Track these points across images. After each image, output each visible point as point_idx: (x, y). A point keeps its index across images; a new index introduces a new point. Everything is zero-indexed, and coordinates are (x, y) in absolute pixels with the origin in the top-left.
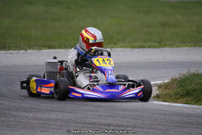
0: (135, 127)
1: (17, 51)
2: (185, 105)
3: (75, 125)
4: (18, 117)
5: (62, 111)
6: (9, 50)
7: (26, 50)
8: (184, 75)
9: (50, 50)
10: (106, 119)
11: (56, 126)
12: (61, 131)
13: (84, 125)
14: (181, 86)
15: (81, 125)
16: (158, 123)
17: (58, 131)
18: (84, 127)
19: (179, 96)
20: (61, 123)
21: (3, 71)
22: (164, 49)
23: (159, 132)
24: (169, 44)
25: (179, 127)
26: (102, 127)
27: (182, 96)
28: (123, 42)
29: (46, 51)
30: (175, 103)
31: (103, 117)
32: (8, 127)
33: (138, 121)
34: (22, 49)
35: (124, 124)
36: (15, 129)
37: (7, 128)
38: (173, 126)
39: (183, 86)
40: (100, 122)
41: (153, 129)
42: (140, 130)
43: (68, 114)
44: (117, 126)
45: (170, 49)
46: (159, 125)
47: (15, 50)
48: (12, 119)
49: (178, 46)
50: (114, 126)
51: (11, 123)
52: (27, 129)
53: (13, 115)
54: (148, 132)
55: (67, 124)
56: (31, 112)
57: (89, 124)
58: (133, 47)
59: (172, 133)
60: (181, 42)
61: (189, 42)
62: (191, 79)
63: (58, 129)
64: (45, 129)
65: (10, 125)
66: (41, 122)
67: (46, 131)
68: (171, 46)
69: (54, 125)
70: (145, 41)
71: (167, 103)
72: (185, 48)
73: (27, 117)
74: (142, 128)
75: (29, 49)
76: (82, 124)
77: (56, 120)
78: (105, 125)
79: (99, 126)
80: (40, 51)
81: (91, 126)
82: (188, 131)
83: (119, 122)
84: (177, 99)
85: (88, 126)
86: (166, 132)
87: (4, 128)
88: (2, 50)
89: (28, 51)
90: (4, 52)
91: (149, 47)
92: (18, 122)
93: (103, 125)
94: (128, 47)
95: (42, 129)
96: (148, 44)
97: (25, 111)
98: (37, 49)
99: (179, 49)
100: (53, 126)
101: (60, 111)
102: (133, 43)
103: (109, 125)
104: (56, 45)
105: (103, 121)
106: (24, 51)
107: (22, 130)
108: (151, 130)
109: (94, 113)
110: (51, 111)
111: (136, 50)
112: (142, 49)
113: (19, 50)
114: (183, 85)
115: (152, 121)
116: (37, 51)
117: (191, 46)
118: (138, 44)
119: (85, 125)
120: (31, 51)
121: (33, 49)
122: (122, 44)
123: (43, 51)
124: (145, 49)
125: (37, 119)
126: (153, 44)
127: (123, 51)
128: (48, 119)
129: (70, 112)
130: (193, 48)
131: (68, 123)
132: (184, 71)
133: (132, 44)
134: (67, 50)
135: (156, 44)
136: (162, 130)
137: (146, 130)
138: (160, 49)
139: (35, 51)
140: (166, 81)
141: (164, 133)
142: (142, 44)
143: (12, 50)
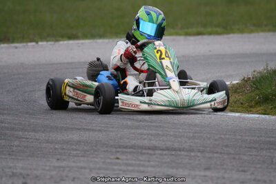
0: (192, 151)
1: (25, 44)
2: (263, 116)
3: (106, 149)
4: (24, 140)
5: (87, 130)
6: (13, 42)
7: (37, 43)
8: (260, 72)
9: (71, 42)
10: (151, 140)
11: (78, 152)
12: (86, 159)
13: (118, 150)
14: (257, 88)
15: (114, 150)
16: (225, 144)
17: (82, 159)
18: (118, 152)
19: (253, 103)
20: (85, 148)
21: (5, 73)
22: (231, 35)
23: (226, 157)
24: (238, 29)
25: (255, 148)
26: (144, 151)
27: (258, 103)
28: (173, 28)
29: (65, 42)
30: (248, 113)
31: (146, 137)
32: (9, 154)
33: (196, 141)
34: (31, 41)
35: (176, 145)
36: (20, 158)
37: (7, 156)
38: (246, 147)
39: (258, 89)
40: (141, 145)
41: (217, 153)
42: (199, 154)
43: (96, 133)
44: (165, 150)
45: (240, 35)
46: (227, 146)
47: (21, 42)
48: (16, 143)
49: (251, 32)
50: (162, 150)
51: (15, 148)
52: (37, 157)
53: (17, 137)
54: (210, 158)
55: (94, 148)
56: (43, 132)
57: (126, 147)
58: (187, 34)
59: (245, 158)
60: (254, 25)
61: (266, 26)
62: (270, 79)
63: (82, 156)
64: (64, 157)
65: (13, 151)
66: (57, 147)
67: (64, 160)
68: (241, 31)
69: (76, 150)
70: (205, 26)
71: (237, 114)
72: (261, 34)
73: (36, 139)
74: (202, 152)
75: (42, 41)
76: (116, 148)
77: (78, 142)
78: (149, 149)
79: (140, 151)
80: (57, 43)
81: (128, 150)
82: (268, 154)
83: (169, 144)
84: (251, 107)
85: (124, 150)
86: (237, 157)
87: (4, 157)
88: (4, 43)
89: (40, 43)
90: (5, 45)
91: (210, 34)
92: (25, 147)
93: (146, 149)
94: (180, 35)
95: (59, 157)
96: (209, 30)
97: (34, 131)
98: (52, 41)
99: (252, 35)
100: (75, 152)
101: (84, 129)
102: (187, 28)
103: (155, 148)
104: (80, 34)
105: (146, 143)
106: (34, 43)
107: (29, 158)
108: (215, 155)
109: (133, 131)
110: (72, 129)
111: (192, 38)
112: (200, 37)
113: (27, 42)
114: (259, 87)
115: (216, 140)
116: (52, 43)
117: (269, 31)
118: (194, 30)
119: (120, 150)
120: (44, 43)
121: (47, 41)
122: (172, 31)
123: (61, 42)
124: (205, 37)
125: (52, 142)
126: (215, 29)
127: (174, 40)
128: (67, 142)
129: (100, 131)
130: (271, 33)
131: (96, 146)
132: (260, 68)
133: (186, 30)
134: (95, 40)
135: (219, 30)
136: (230, 154)
137: (207, 155)
138: (226, 36)
139: (50, 43)
140: (235, 82)
141: (234, 158)
142: (201, 29)
143: (18, 43)
